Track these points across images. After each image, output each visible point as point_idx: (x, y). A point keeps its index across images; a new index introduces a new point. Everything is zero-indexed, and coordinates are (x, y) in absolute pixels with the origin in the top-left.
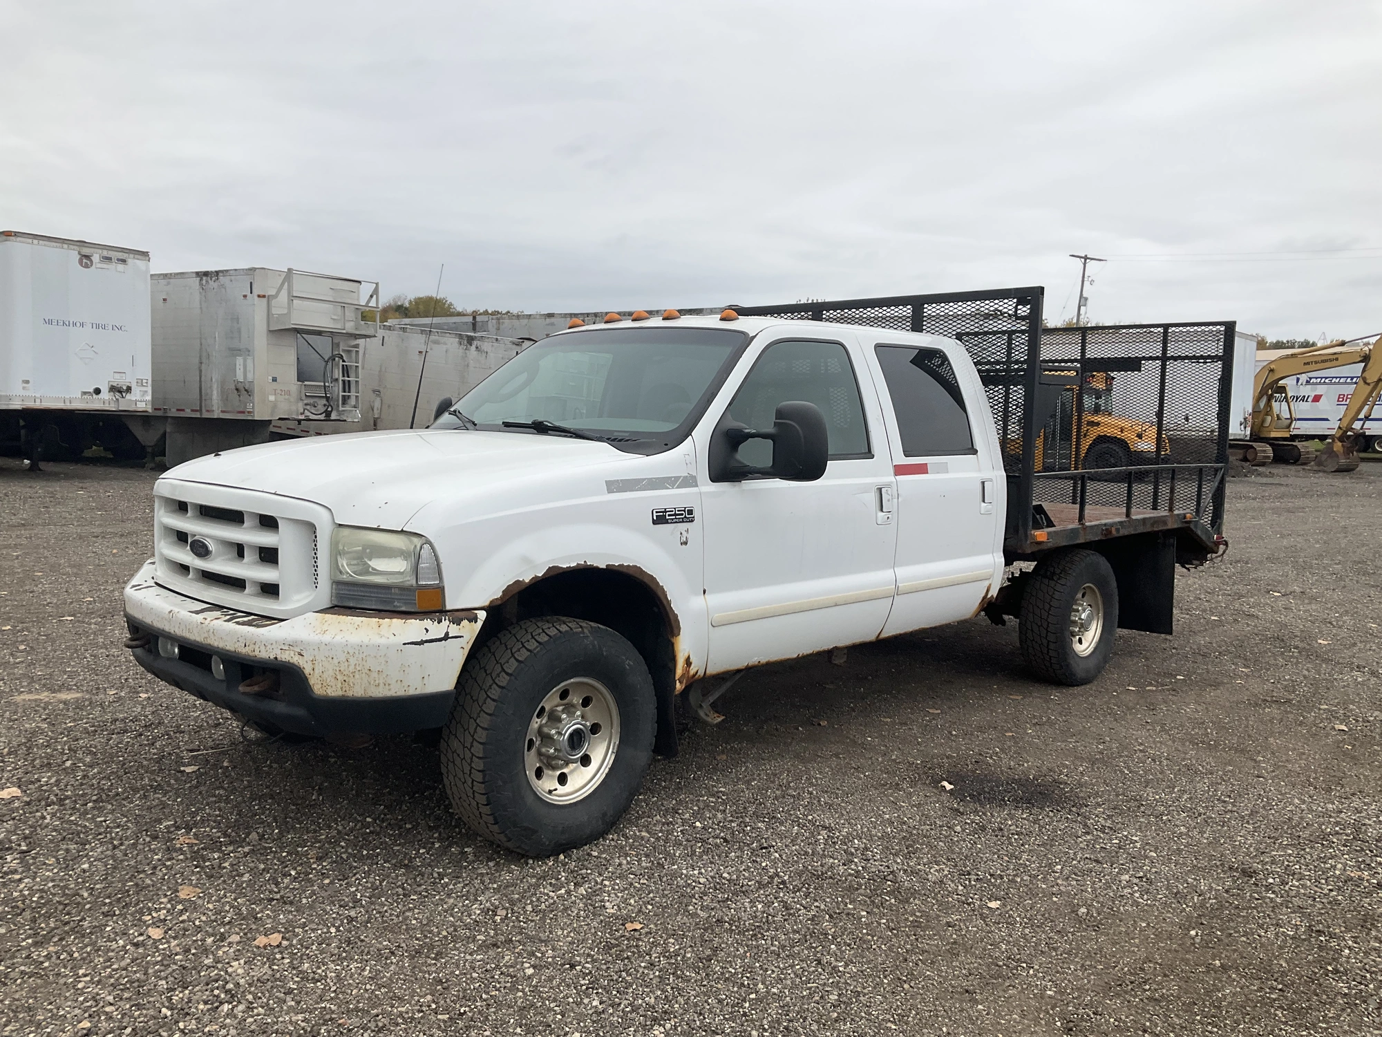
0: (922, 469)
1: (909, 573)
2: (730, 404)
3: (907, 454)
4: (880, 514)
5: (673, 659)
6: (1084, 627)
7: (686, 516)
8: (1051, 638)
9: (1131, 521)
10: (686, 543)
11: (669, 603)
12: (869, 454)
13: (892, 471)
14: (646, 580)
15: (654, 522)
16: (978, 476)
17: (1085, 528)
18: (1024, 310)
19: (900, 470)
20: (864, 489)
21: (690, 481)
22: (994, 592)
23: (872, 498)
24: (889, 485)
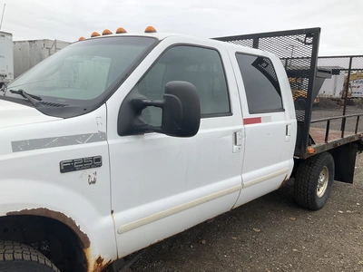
0: (258, 120)
1: (249, 176)
2: (138, 82)
3: (251, 112)
4: (235, 147)
5: (86, 262)
6: (321, 185)
7: (95, 162)
8: (309, 192)
9: (344, 139)
10: (94, 182)
11: (78, 228)
12: (230, 113)
13: (242, 122)
14: (53, 217)
15: (62, 171)
16: (284, 122)
17: (328, 144)
18: (310, 40)
19: (247, 121)
20: (226, 133)
21: (101, 136)
22: (288, 178)
23: (231, 138)
24: (240, 130)
